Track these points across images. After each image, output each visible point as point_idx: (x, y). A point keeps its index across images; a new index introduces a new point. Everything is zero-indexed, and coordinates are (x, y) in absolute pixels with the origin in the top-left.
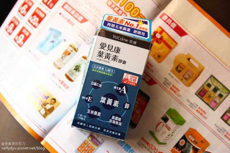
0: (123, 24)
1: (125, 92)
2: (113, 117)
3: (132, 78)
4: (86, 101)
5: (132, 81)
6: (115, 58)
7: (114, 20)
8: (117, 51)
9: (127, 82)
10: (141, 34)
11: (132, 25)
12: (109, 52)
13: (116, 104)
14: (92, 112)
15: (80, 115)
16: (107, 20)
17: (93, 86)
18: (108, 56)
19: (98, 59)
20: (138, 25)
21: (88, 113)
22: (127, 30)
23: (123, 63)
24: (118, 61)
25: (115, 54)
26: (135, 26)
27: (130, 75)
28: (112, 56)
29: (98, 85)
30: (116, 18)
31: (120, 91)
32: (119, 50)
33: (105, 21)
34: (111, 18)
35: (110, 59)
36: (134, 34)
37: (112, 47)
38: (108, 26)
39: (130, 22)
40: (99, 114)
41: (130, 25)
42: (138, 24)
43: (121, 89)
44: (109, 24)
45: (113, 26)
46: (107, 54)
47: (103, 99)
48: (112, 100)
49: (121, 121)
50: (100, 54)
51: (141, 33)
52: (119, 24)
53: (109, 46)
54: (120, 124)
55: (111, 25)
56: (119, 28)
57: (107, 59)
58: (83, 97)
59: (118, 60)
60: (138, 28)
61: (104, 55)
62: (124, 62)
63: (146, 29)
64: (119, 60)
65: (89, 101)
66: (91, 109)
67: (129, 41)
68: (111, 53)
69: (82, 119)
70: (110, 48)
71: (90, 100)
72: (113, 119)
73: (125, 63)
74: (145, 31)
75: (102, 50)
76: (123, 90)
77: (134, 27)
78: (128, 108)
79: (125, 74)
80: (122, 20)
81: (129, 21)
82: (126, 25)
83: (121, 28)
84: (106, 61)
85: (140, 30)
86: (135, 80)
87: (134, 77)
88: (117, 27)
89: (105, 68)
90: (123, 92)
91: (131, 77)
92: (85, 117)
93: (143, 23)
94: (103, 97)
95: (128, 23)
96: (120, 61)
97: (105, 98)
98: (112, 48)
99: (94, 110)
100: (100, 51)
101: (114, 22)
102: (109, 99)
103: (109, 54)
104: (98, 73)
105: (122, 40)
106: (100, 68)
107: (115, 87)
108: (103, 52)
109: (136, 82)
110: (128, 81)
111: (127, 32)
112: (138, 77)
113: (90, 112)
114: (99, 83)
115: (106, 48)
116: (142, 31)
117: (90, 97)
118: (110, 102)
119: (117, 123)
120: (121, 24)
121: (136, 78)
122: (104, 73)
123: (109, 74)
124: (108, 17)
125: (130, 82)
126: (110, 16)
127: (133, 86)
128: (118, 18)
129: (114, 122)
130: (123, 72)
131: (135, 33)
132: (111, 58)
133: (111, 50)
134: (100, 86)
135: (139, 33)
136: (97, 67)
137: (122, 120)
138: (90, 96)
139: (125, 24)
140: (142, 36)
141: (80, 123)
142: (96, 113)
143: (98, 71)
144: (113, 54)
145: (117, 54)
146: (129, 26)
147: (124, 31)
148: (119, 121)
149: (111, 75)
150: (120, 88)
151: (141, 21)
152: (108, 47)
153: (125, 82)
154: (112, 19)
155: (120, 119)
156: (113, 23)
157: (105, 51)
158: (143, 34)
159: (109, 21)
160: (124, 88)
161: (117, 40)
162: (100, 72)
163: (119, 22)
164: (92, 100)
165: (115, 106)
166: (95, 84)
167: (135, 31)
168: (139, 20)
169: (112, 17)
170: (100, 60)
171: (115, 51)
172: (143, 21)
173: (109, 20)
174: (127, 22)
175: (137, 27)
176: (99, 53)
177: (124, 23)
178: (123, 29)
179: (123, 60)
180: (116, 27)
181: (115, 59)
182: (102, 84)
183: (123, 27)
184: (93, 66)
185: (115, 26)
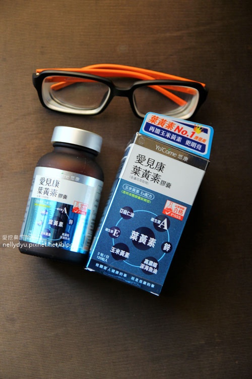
0: (173, 131)
1: (166, 228)
2: (146, 261)
3: (178, 208)
4: (111, 235)
5: (177, 213)
6: (156, 178)
7: (159, 123)
8: (160, 168)
9: (169, 213)
10: (196, 147)
11: (184, 133)
12: (148, 168)
13: (152, 242)
14: (118, 251)
15: (100, 254)
16: (150, 123)
17: (123, 215)
18: (146, 175)
19: (132, 177)
20: (194, 133)
21: (112, 251)
22: (177, 140)
23: (167, 187)
24: (159, 183)
25: (156, 172)
26: (189, 134)
27: (174, 204)
28: (152, 174)
29: (129, 214)
30: (163, 120)
31: (159, 225)
32: (163, 167)
33: (147, 123)
34: (157, 119)
35: (149, 179)
36: (187, 146)
37: (154, 162)
38: (151, 132)
39: (182, 128)
40: (127, 255)
41: (182, 133)
42: (194, 131)
43: (161, 223)
44: (152, 128)
45: (158, 131)
46: (146, 171)
47: (135, 234)
48: (146, 236)
49: (157, 268)
50: (135, 170)
51: (197, 145)
52: (166, 129)
53: (149, 160)
54: (155, 272)
55: (155, 130)
56: (165, 135)
57: (144, 179)
58: (107, 230)
59: (160, 180)
60: (193, 138)
61: (141, 173)
62: (169, 185)
63: (204, 141)
64: (162, 181)
65: (114, 235)
66: (117, 246)
67: (178, 156)
68: (151, 170)
69: (103, 259)
70: (151, 163)
71: (116, 235)
72: (145, 264)
73: (169, 187)
74: (203, 143)
75: (139, 165)
76: (164, 224)
77: (188, 136)
78: (168, 249)
79: (168, 202)
80: (172, 123)
81: (181, 126)
82: (177, 132)
83: (168, 135)
84: (143, 181)
85: (196, 140)
86: (182, 211)
87: (181, 208)
88: (163, 133)
89: (140, 191)
90: (164, 227)
91: (176, 206)
92: (108, 257)
93: (202, 131)
94: (134, 232)
95: (180, 128)
96: (163, 183)
97: (137, 233)
98: (153, 164)
99: (121, 249)
100: (136, 167)
101: (160, 126)
102: (142, 235)
103: (149, 172)
104: (131, 197)
105: (169, 153)
106: (134, 190)
107: (153, 220)
108: (139, 168)
109: (183, 215)
110: (171, 213)
111: (177, 142)
112: (185, 208)
113: (115, 251)
114: (131, 211)
115: (145, 163)
116: (198, 143)
117: (116, 230)
118: (143, 239)
119: (151, 270)
120: (169, 130)
121: (183, 209)
122: (139, 198)
123: (145, 200)
124: (153, 118)
125: (174, 214)
126: (155, 116)
127: (178, 219)
128: (166, 121)
129: (147, 268)
130: (165, 199)
131: (187, 144)
132: (150, 177)
133: (152, 167)
134: (132, 215)
135: (193, 145)
136: (130, 188)
137: (158, 266)
138: (118, 228)
139: (175, 131)
140: (198, 150)
141: (99, 266)
142: (122, 253)
143: (130, 194)
144: (154, 172)
145: (160, 173)
146: (180, 134)
147: (172, 140)
148: (153, 268)
149: (148, 201)
150: (159, 222)
151: (199, 128)
152: (148, 162)
153: (167, 214)
154: (158, 121)
155: (155, 265)
156: (159, 128)
157: (144, 167)
158: (200, 147)
159: (153, 123)
160: (165, 221)
161: (161, 152)
162: (133, 195)
163: (167, 127)
164: (119, 234)
165: (150, 246)
166: (125, 212)
167: (188, 142)
168: (196, 125)
169: (158, 117)
170: (135, 179)
171: (157, 168)
172: (201, 128)
173: (153, 121)
174: (178, 127)
175: (191, 136)
176: (135, 168)
177: (174, 128)
178: (171, 137)
179: (168, 181)
180: (161, 134)
181: (155, 180)
182: (135, 213)
183: (172, 135)
184: (125, 187)
185: (161, 131)
